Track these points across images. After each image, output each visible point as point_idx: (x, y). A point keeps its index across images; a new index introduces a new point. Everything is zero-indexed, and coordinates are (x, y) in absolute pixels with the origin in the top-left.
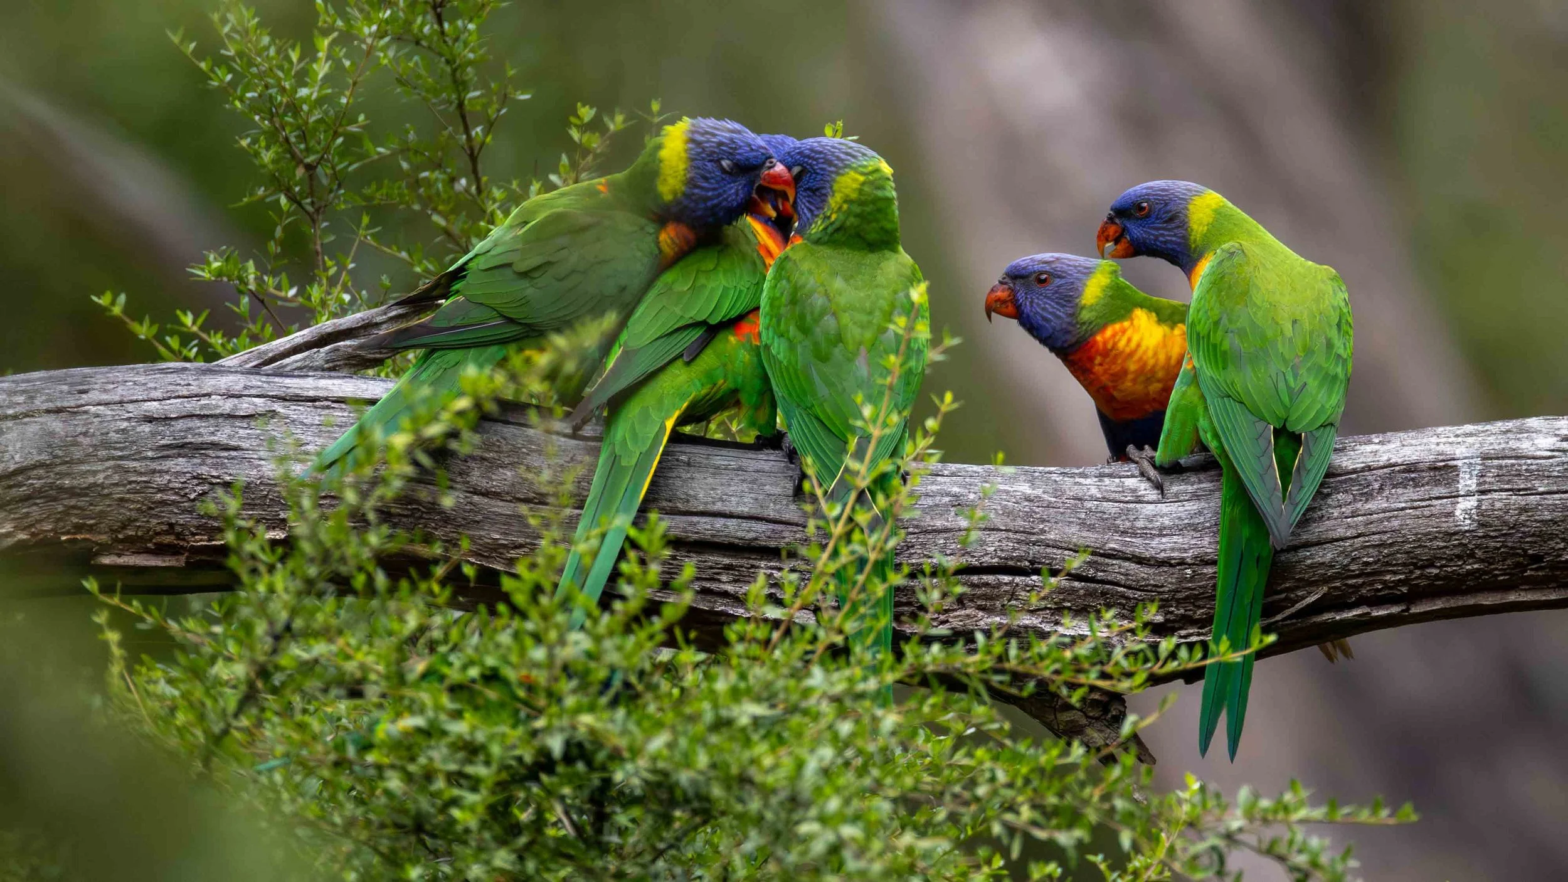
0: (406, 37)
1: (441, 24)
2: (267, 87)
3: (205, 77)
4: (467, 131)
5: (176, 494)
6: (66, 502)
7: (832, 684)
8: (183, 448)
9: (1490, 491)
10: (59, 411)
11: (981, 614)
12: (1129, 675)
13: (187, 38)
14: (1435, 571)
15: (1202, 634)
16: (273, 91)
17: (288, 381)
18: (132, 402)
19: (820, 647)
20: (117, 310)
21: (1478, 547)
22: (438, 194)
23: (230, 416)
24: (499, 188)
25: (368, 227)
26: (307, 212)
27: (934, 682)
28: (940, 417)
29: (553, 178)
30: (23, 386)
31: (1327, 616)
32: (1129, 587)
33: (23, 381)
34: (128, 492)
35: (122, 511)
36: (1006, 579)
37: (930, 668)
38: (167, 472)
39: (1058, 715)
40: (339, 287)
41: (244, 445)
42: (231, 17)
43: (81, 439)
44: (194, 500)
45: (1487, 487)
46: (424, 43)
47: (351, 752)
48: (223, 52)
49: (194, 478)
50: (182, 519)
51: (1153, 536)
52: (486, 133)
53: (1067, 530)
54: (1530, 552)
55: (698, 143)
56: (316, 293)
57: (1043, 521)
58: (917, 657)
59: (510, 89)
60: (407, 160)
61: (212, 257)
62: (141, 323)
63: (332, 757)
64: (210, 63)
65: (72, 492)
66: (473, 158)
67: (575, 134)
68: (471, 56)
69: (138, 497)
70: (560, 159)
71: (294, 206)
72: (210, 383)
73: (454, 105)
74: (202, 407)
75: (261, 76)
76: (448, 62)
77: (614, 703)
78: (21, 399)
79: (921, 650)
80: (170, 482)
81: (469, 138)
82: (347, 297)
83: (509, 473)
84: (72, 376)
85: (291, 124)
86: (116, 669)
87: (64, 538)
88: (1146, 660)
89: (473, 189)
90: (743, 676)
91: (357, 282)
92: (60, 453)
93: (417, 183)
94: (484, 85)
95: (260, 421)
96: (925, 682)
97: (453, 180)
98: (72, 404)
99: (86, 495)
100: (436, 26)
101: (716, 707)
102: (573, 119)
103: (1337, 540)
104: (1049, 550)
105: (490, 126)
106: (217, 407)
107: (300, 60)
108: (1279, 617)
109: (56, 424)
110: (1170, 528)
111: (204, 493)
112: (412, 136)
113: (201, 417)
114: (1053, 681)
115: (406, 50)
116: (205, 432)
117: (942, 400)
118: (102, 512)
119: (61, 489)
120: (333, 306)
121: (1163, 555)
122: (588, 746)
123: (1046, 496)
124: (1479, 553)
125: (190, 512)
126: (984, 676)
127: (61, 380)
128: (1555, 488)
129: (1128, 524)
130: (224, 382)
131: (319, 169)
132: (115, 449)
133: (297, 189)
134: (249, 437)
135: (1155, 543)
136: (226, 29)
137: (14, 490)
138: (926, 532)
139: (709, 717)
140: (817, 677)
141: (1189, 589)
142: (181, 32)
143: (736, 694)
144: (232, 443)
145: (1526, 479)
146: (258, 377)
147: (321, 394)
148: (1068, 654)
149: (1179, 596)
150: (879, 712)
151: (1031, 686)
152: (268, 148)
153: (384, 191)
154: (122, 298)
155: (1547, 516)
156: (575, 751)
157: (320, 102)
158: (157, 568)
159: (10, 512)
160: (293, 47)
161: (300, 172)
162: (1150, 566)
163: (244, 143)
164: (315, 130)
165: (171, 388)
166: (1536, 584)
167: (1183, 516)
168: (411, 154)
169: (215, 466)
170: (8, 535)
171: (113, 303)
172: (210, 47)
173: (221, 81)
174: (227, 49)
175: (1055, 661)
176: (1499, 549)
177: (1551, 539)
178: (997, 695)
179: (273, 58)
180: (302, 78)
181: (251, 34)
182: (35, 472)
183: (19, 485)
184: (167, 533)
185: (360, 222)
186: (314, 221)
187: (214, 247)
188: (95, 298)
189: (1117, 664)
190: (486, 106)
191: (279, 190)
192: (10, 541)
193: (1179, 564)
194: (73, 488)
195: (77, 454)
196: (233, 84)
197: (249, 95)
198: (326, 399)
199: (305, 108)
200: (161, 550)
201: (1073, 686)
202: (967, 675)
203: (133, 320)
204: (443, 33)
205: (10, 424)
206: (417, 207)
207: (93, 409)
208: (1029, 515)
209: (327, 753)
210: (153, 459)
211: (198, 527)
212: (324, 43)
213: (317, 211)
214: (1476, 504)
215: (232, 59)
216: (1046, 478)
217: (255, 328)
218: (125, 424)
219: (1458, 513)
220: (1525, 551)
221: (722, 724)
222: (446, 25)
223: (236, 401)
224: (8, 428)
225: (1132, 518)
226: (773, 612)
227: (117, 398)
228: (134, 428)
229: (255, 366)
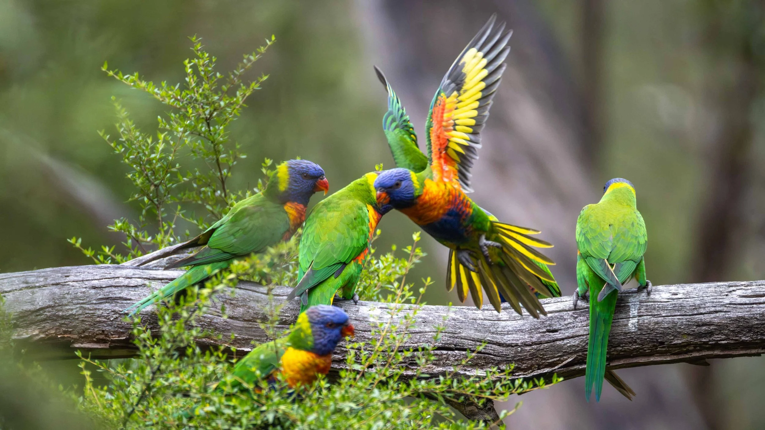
0: (195, 133)
1: (209, 127)
2: (139, 153)
3: (113, 149)
4: (220, 171)
5: (105, 318)
6: (60, 322)
7: (382, 397)
8: (108, 300)
9: (643, 316)
10: (57, 284)
11: (434, 367)
12: (502, 394)
13: (106, 133)
14: (620, 348)
15: (525, 375)
16: (141, 155)
17: (151, 272)
18: (87, 280)
19: (376, 382)
20: (78, 245)
21: (638, 338)
22: (209, 196)
23: (127, 286)
24: (234, 194)
25: (180, 211)
26: (155, 204)
27: (423, 396)
28: (425, 288)
29: (255, 190)
30: (43, 274)
31: (576, 367)
32: (495, 355)
33: (43, 272)
34: (86, 317)
35: (83, 325)
36: (445, 352)
37: (421, 390)
38: (101, 309)
39: (466, 408)
40: (169, 235)
41: (133, 298)
42: (124, 125)
43: (66, 296)
44: (112, 321)
45: (641, 314)
46: (202, 135)
47: (185, 421)
48: (120, 139)
49: (112, 311)
50: (107, 328)
51: (505, 334)
52: (228, 172)
53: (470, 332)
54: (659, 340)
55: (293, 168)
56: (159, 237)
57: (460, 328)
58: (416, 386)
59: (238, 153)
60: (195, 183)
61: (117, 221)
62: (88, 250)
63: (177, 423)
64: (115, 144)
65: (63, 318)
66: (223, 182)
67: (264, 171)
68: (221, 139)
69: (90, 320)
70: (258, 181)
71: (150, 202)
72: (119, 273)
73: (215, 161)
74: (116, 283)
75: (136, 149)
76: (212, 142)
77: (293, 402)
78: (42, 279)
79: (417, 383)
80: (102, 313)
81: (221, 174)
82: (172, 239)
83: (241, 309)
84: (63, 270)
85: (149, 168)
86: (88, 386)
87: (59, 336)
88: (510, 388)
89: (223, 195)
90: (346, 392)
91: (176, 233)
92: (58, 302)
93: (200, 193)
94: (226, 152)
95: (140, 288)
96: (419, 396)
97: (215, 191)
98: (63, 281)
99: (68, 319)
100: (207, 128)
101: (336, 404)
102: (263, 164)
103: (580, 336)
104: (462, 340)
105: (230, 169)
106: (122, 282)
107: (152, 143)
108: (556, 367)
109: (56, 290)
110: (512, 331)
111: (117, 318)
112: (197, 173)
113: (115, 287)
114: (471, 396)
115: (194, 138)
116: (117, 293)
117: (426, 280)
118: (74, 326)
119: (58, 316)
120: (166, 242)
121: (509, 342)
122: (282, 420)
123: (461, 318)
124: (638, 341)
125: (111, 326)
126: (444, 394)
127: (58, 272)
128: (669, 314)
129: (495, 330)
130: (124, 272)
131: (160, 187)
132: (80, 300)
133: (151, 195)
134: (135, 295)
135: (505, 337)
136: (122, 130)
137: (39, 317)
138: (412, 333)
139: (332, 408)
140: (376, 393)
141: (519, 356)
142: (103, 131)
143: (344, 399)
144: (128, 297)
145: (658, 311)
146: (139, 270)
147: (164, 277)
148: (478, 385)
149: (516, 359)
150: (401, 408)
151: (462, 398)
152: (139, 178)
153: (186, 196)
154: (80, 240)
155: (666, 326)
156: (277, 422)
157: (160, 160)
158: (97, 348)
159: (38, 326)
160: (149, 137)
161: (152, 188)
162: (504, 347)
163: (130, 176)
164: (158, 170)
165: (104, 274)
166: (662, 354)
167: (517, 326)
168: (197, 181)
169: (121, 307)
170: (37, 335)
171: (76, 242)
172: (115, 137)
173: (119, 151)
174: (122, 138)
175: (473, 388)
176: (646, 339)
177: (667, 335)
178: (448, 401)
179: (141, 141)
180: (153, 150)
181: (132, 131)
182: (47, 309)
183: (41, 315)
184: (101, 334)
185: (177, 208)
186: (158, 208)
187: (118, 218)
188: (69, 240)
189: (498, 389)
190: (227, 161)
191: (144, 195)
192: (38, 338)
193: (515, 346)
194: (63, 316)
195: (65, 302)
196: (125, 152)
197: (131, 157)
198: (167, 279)
199: (154, 161)
200: (99, 341)
201: (479, 398)
202: (436, 393)
203: (84, 249)
204: (210, 130)
205: (37, 289)
206: (200, 202)
207: (71, 283)
208: (454, 326)
209: (174, 421)
210: (95, 304)
211: (114, 332)
212: (161, 136)
213: (160, 204)
214: (637, 321)
215: (124, 142)
216: (460, 311)
217: (134, 252)
218: (84, 290)
219: (629, 325)
220: (657, 340)
221: (338, 411)
222: (211, 128)
223: (129, 280)
224: (37, 291)
225: (496, 327)
226: (357, 367)
227: (81, 279)
228: (88, 291)
229: (138, 266)
